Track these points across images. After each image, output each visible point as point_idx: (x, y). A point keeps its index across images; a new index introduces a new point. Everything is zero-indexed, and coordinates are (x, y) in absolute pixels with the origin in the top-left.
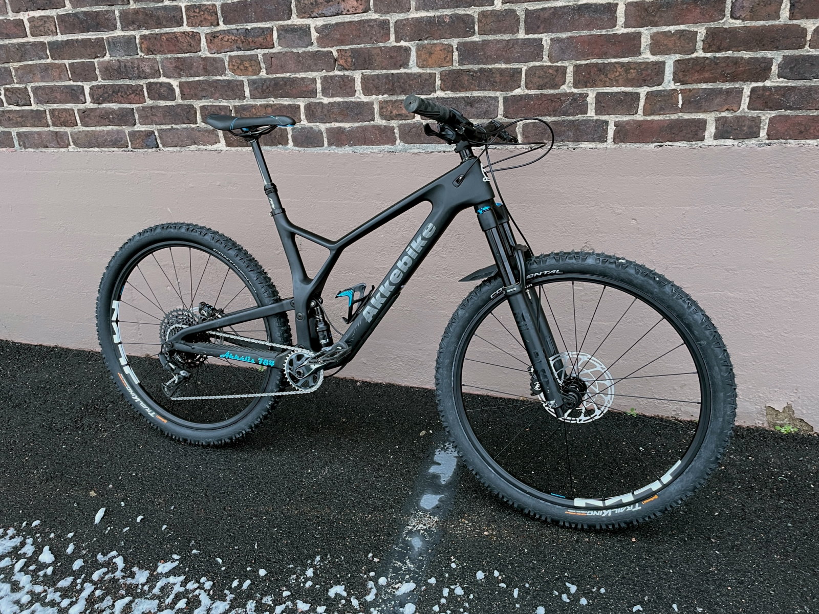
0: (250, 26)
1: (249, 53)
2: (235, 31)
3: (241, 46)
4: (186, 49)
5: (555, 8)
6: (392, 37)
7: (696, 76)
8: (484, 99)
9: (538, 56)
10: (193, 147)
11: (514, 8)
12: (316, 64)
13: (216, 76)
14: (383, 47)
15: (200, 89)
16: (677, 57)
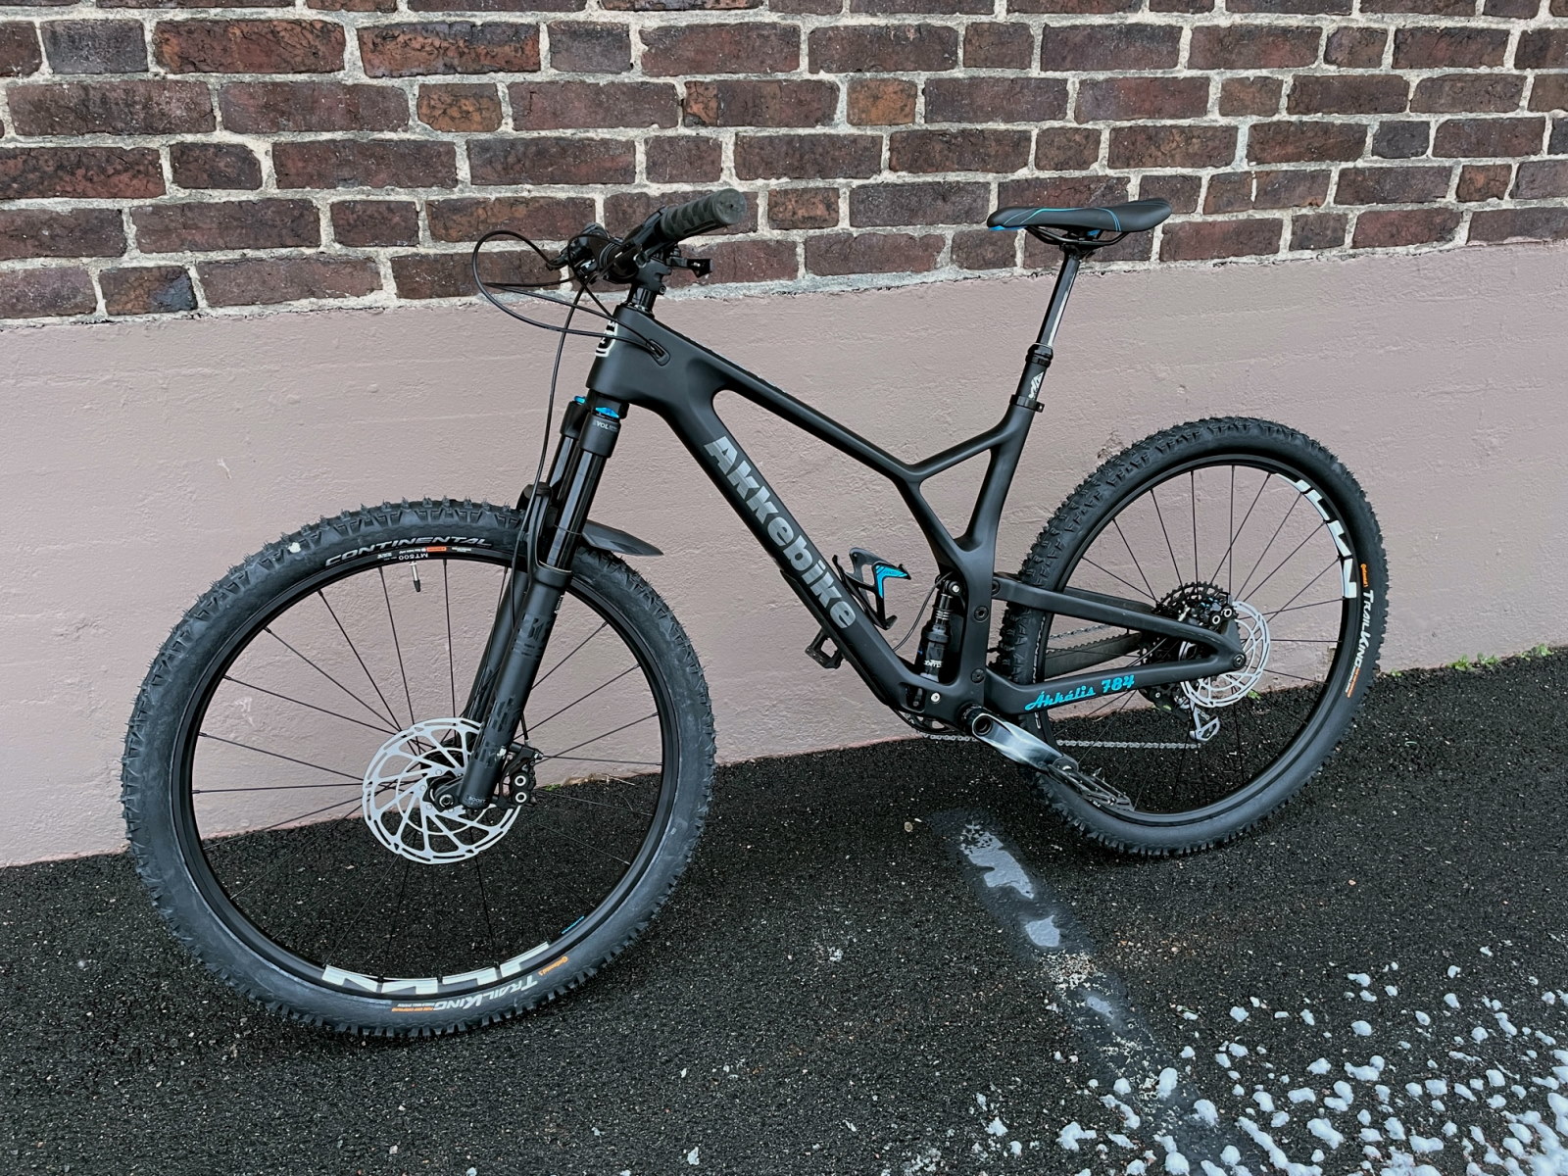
0: (480, 18)
1: (474, 79)
2: (445, 28)
3: (456, 62)
4: (303, 62)
5: (1092, 27)
6: (804, 62)
7: (1278, 151)
8: (967, 187)
9: (1058, 111)
10: (304, 304)
11: (1026, 21)
12: (637, 112)
13: (382, 131)
14: (785, 80)
15: (334, 160)
16: (1254, 119)
